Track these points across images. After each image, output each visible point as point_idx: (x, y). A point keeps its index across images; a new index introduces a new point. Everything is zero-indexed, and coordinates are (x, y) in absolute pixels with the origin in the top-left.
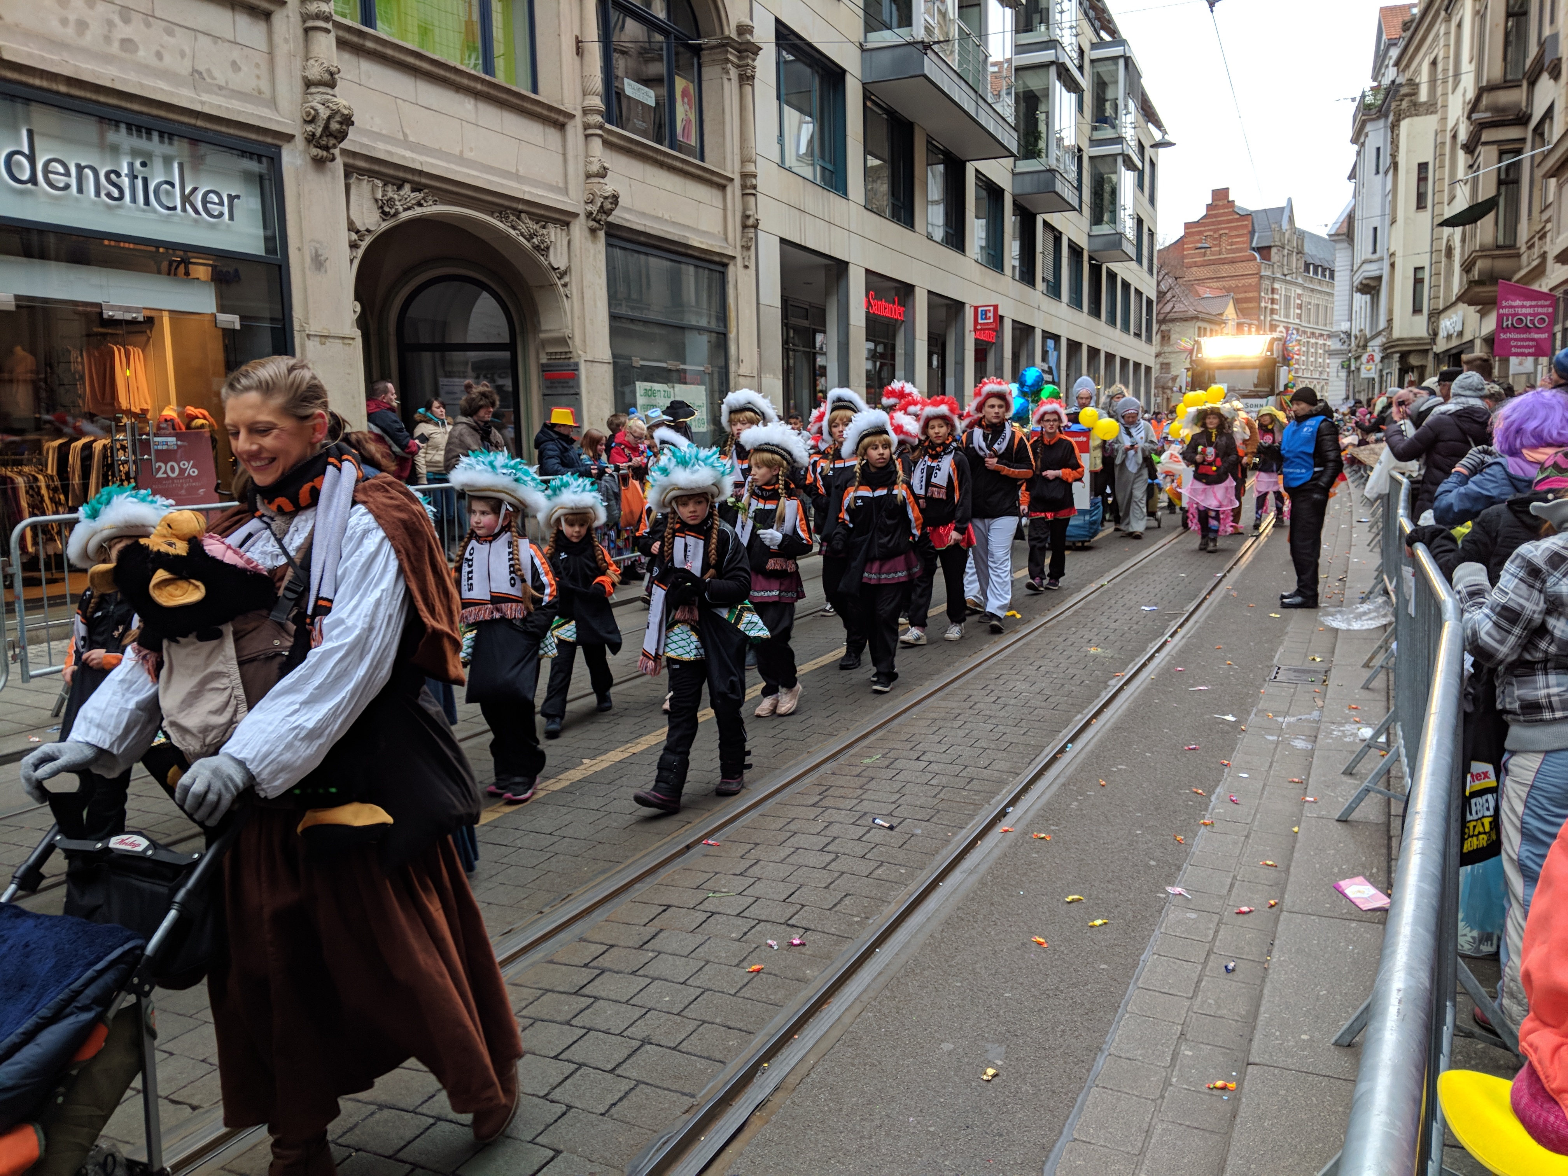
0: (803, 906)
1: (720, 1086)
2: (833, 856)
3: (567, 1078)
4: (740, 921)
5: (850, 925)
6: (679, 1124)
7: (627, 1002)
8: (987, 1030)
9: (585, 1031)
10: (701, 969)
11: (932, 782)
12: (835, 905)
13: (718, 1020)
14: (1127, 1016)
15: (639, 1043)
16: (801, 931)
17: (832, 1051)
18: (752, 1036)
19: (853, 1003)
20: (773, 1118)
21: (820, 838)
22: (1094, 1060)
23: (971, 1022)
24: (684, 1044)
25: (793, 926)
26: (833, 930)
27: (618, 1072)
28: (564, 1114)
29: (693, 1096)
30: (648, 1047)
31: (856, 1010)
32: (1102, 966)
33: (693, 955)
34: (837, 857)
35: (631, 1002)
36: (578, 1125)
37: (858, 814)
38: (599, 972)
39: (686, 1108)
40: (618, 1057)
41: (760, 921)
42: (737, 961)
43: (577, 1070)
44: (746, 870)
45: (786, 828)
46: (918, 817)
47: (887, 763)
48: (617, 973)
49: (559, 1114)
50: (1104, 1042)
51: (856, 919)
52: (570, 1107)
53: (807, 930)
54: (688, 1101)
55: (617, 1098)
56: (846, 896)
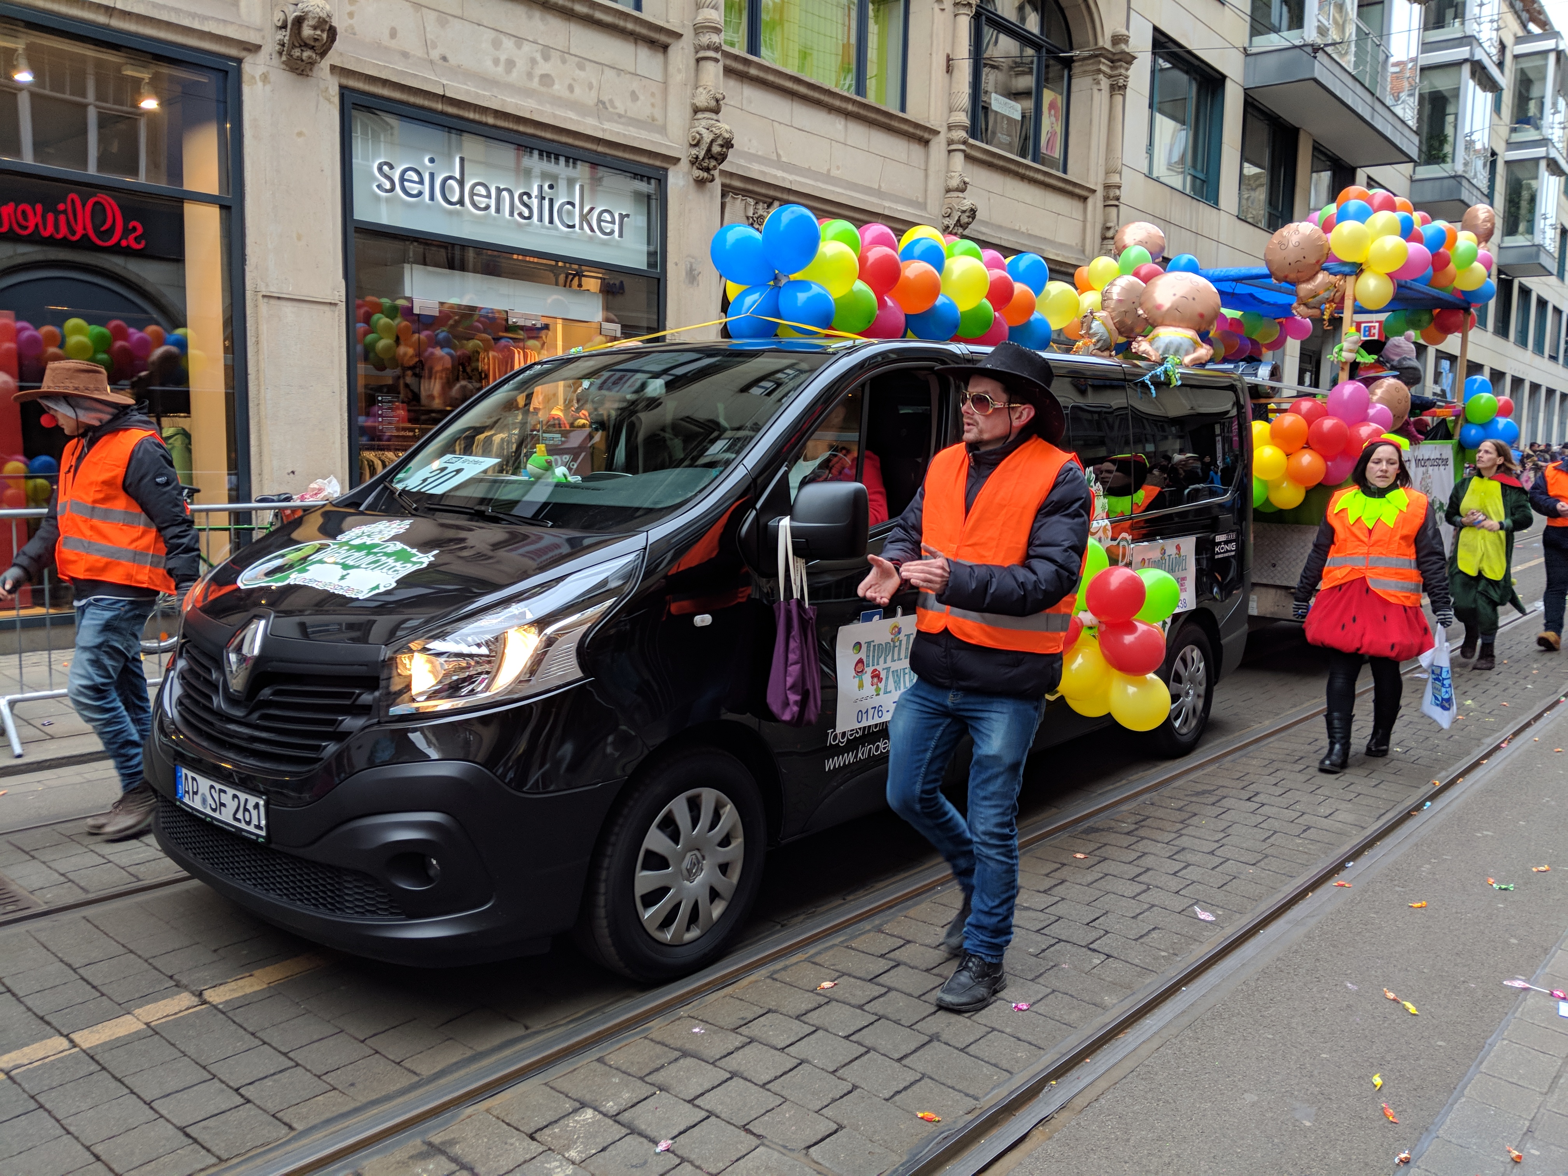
0: (1107, 932)
1: (1006, 1093)
2: (1144, 887)
3: (856, 1058)
4: (1039, 938)
5: (1156, 958)
6: (960, 1124)
7: (919, 997)
8: (1297, 1088)
9: (877, 1017)
11: (1261, 826)
12: (1141, 937)
13: (1008, 1030)
14: (1463, 1100)
15: (927, 1039)
16: (1103, 957)
17: (1124, 1081)
18: (1042, 1052)
19: (1152, 1036)
20: (1056, 1135)
21: (1131, 867)
22: (1418, 1139)
23: (1279, 1077)
24: (972, 1046)
25: (1094, 950)
26: (1137, 961)
27: (904, 1062)
28: (850, 1092)
29: (976, 1099)
30: (935, 1044)
31: (1155, 1044)
32: (1439, 1043)
34: (1149, 889)
35: (923, 998)
36: (863, 1105)
37: (1176, 849)
38: (894, 964)
39: (969, 1109)
40: (905, 1049)
41: (1060, 940)
42: (1032, 976)
43: (867, 1052)
44: (1050, 889)
45: (1096, 853)
46: (1242, 859)
47: (1213, 799)
48: (912, 968)
49: (845, 1091)
50: (1433, 1123)
51: (1163, 954)
52: (855, 1087)
53: (1109, 956)
54: (971, 1103)
55: (901, 1087)
56: (1154, 929)
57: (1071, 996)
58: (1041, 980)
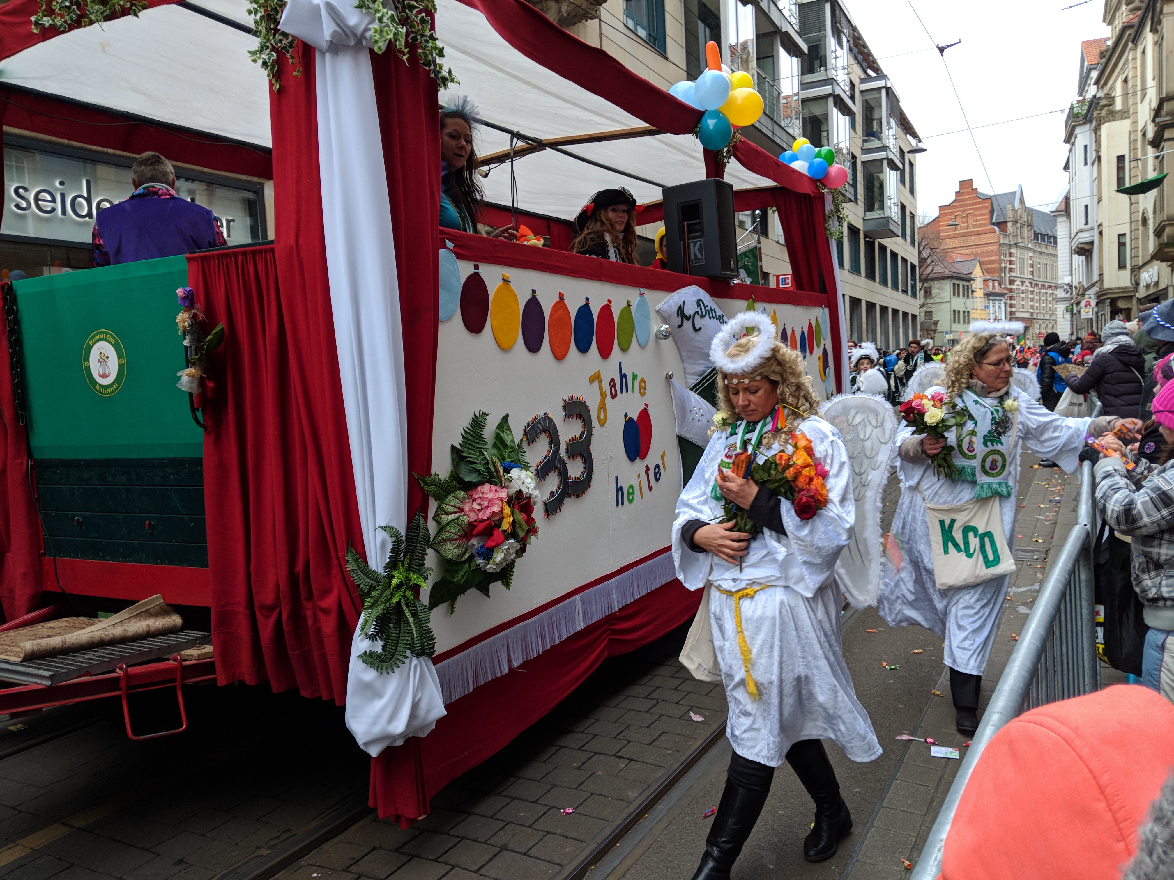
0: (629, 742)
2: (655, 702)
3: (444, 876)
4: (581, 754)
5: (664, 756)
7: (491, 817)
8: (763, 840)
9: (459, 839)
10: (548, 791)
12: (654, 741)
13: (559, 832)
14: (873, 829)
15: (498, 849)
16: (627, 761)
18: (584, 845)
19: (662, 818)
22: (846, 865)
24: (532, 850)
25: (620, 757)
26: (651, 761)
27: (480, 872)
30: (504, 852)
31: (664, 824)
33: (544, 780)
34: (658, 703)
35: (495, 817)
40: (481, 861)
41: (596, 753)
42: (576, 785)
43: (451, 870)
50: (854, 851)
51: (669, 752)
53: (631, 760)
56: (662, 733)
57: (605, 796)
58: (582, 787)
